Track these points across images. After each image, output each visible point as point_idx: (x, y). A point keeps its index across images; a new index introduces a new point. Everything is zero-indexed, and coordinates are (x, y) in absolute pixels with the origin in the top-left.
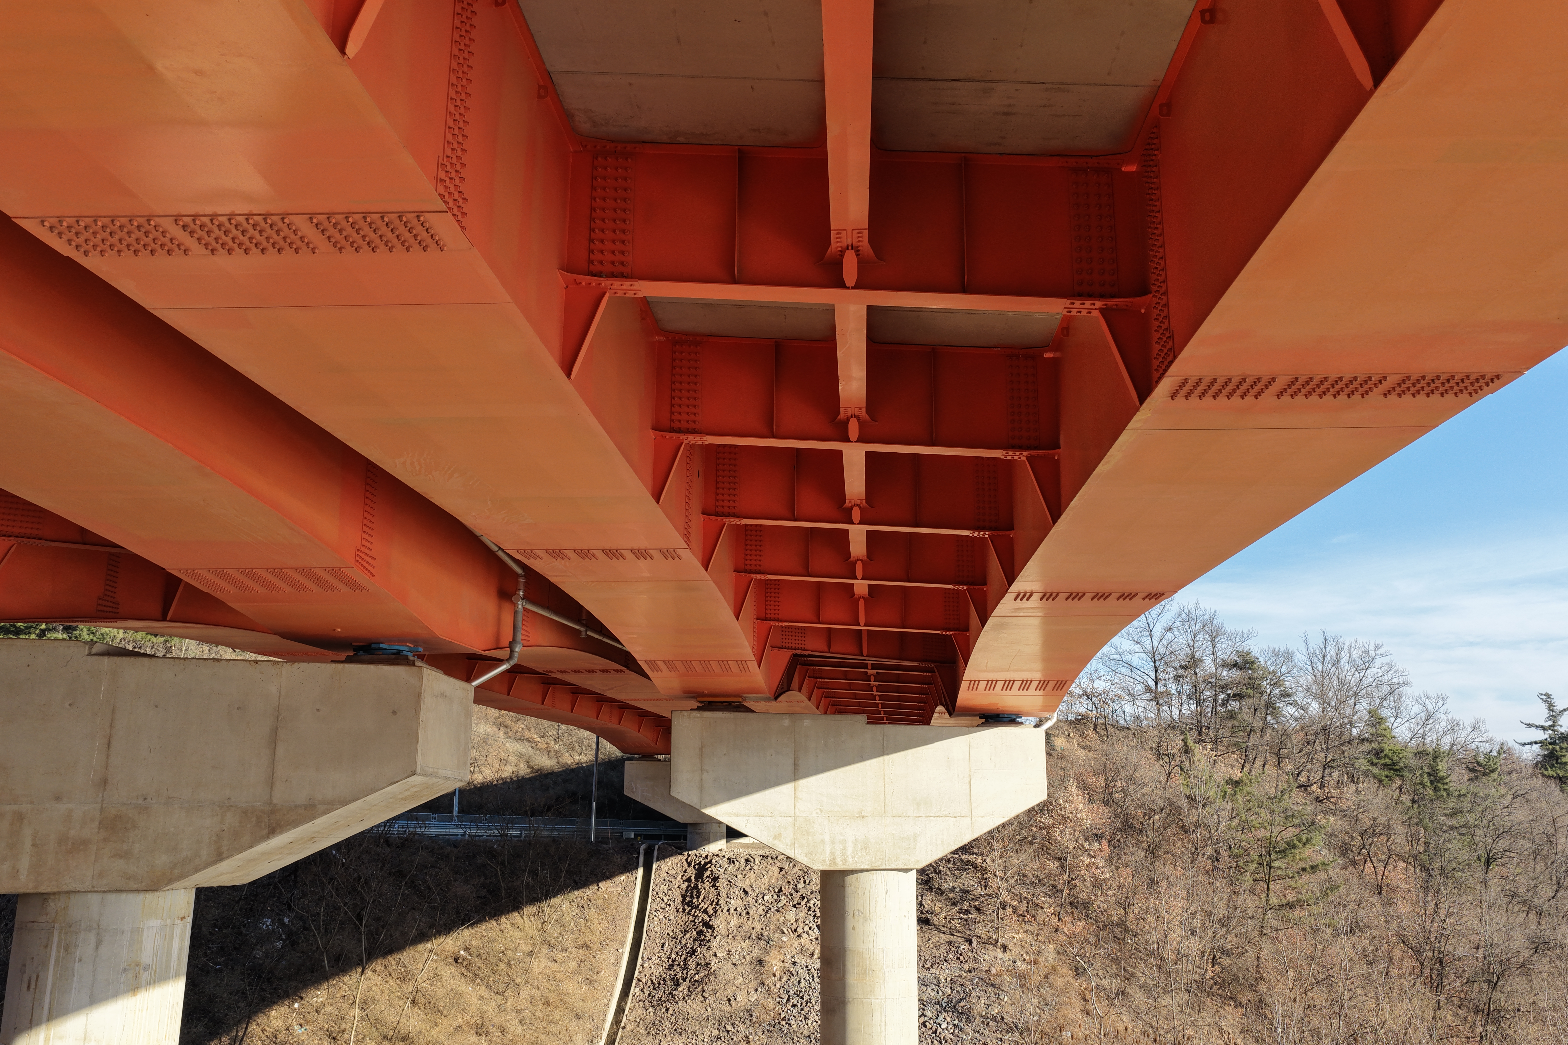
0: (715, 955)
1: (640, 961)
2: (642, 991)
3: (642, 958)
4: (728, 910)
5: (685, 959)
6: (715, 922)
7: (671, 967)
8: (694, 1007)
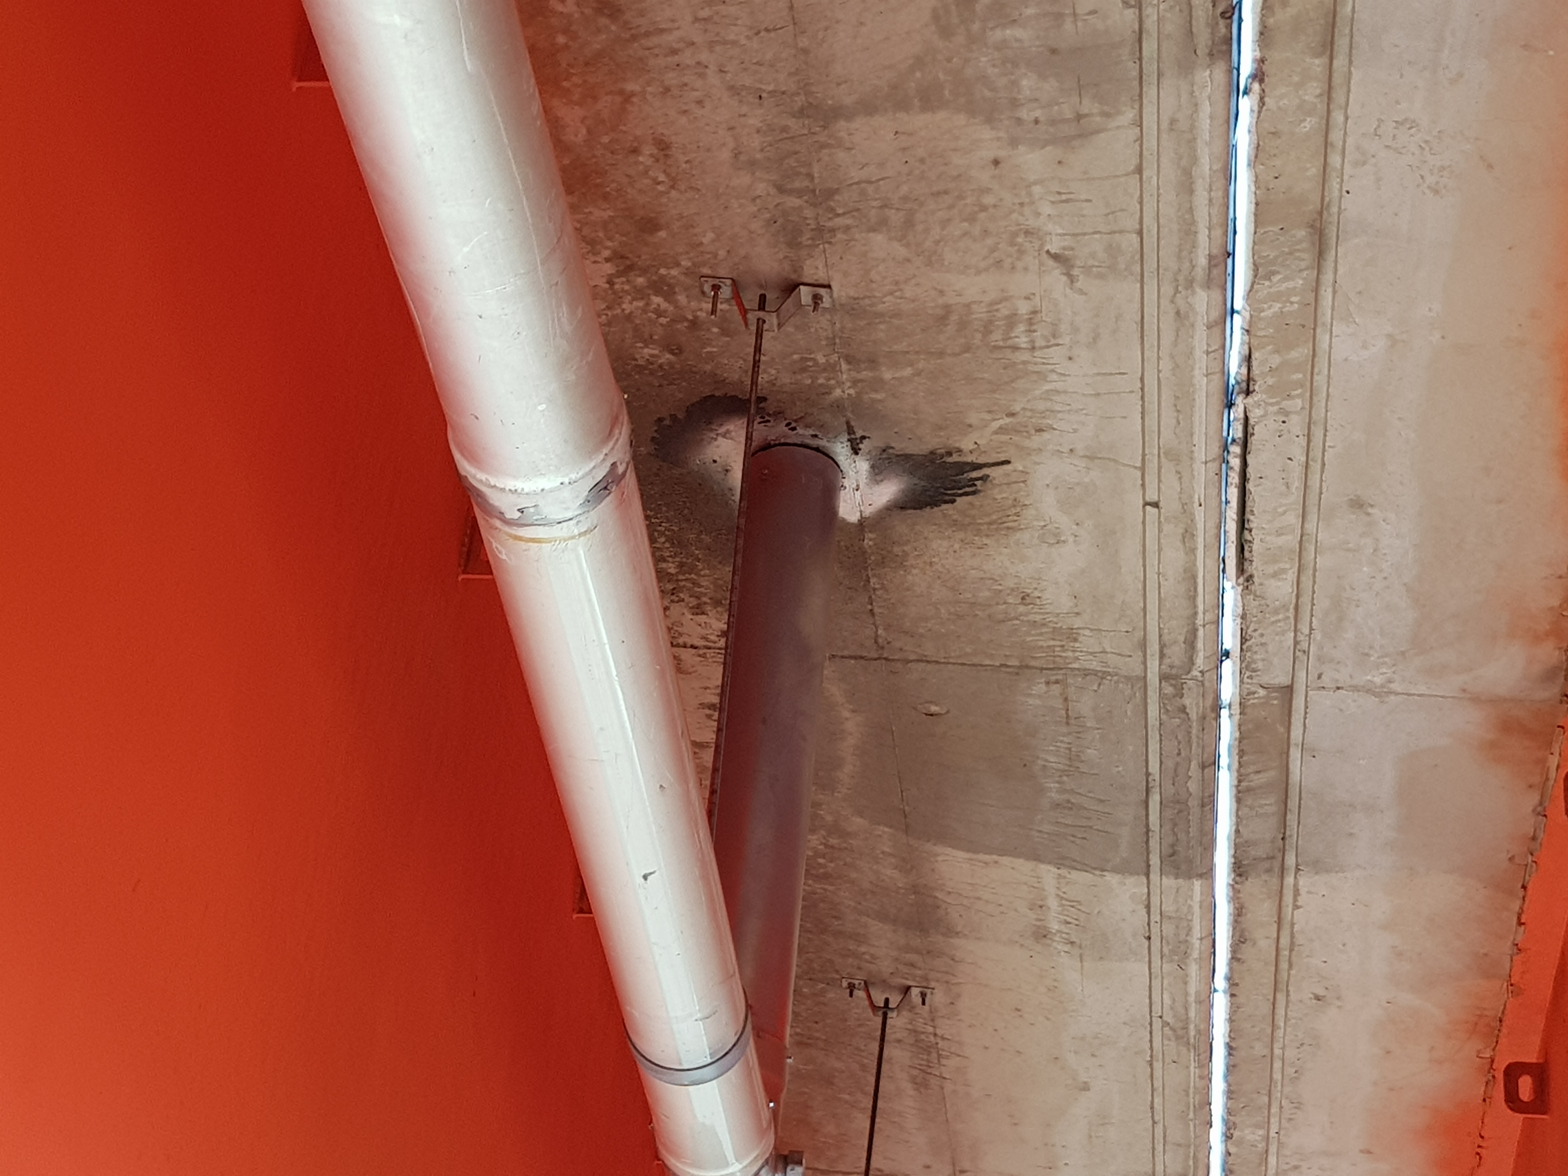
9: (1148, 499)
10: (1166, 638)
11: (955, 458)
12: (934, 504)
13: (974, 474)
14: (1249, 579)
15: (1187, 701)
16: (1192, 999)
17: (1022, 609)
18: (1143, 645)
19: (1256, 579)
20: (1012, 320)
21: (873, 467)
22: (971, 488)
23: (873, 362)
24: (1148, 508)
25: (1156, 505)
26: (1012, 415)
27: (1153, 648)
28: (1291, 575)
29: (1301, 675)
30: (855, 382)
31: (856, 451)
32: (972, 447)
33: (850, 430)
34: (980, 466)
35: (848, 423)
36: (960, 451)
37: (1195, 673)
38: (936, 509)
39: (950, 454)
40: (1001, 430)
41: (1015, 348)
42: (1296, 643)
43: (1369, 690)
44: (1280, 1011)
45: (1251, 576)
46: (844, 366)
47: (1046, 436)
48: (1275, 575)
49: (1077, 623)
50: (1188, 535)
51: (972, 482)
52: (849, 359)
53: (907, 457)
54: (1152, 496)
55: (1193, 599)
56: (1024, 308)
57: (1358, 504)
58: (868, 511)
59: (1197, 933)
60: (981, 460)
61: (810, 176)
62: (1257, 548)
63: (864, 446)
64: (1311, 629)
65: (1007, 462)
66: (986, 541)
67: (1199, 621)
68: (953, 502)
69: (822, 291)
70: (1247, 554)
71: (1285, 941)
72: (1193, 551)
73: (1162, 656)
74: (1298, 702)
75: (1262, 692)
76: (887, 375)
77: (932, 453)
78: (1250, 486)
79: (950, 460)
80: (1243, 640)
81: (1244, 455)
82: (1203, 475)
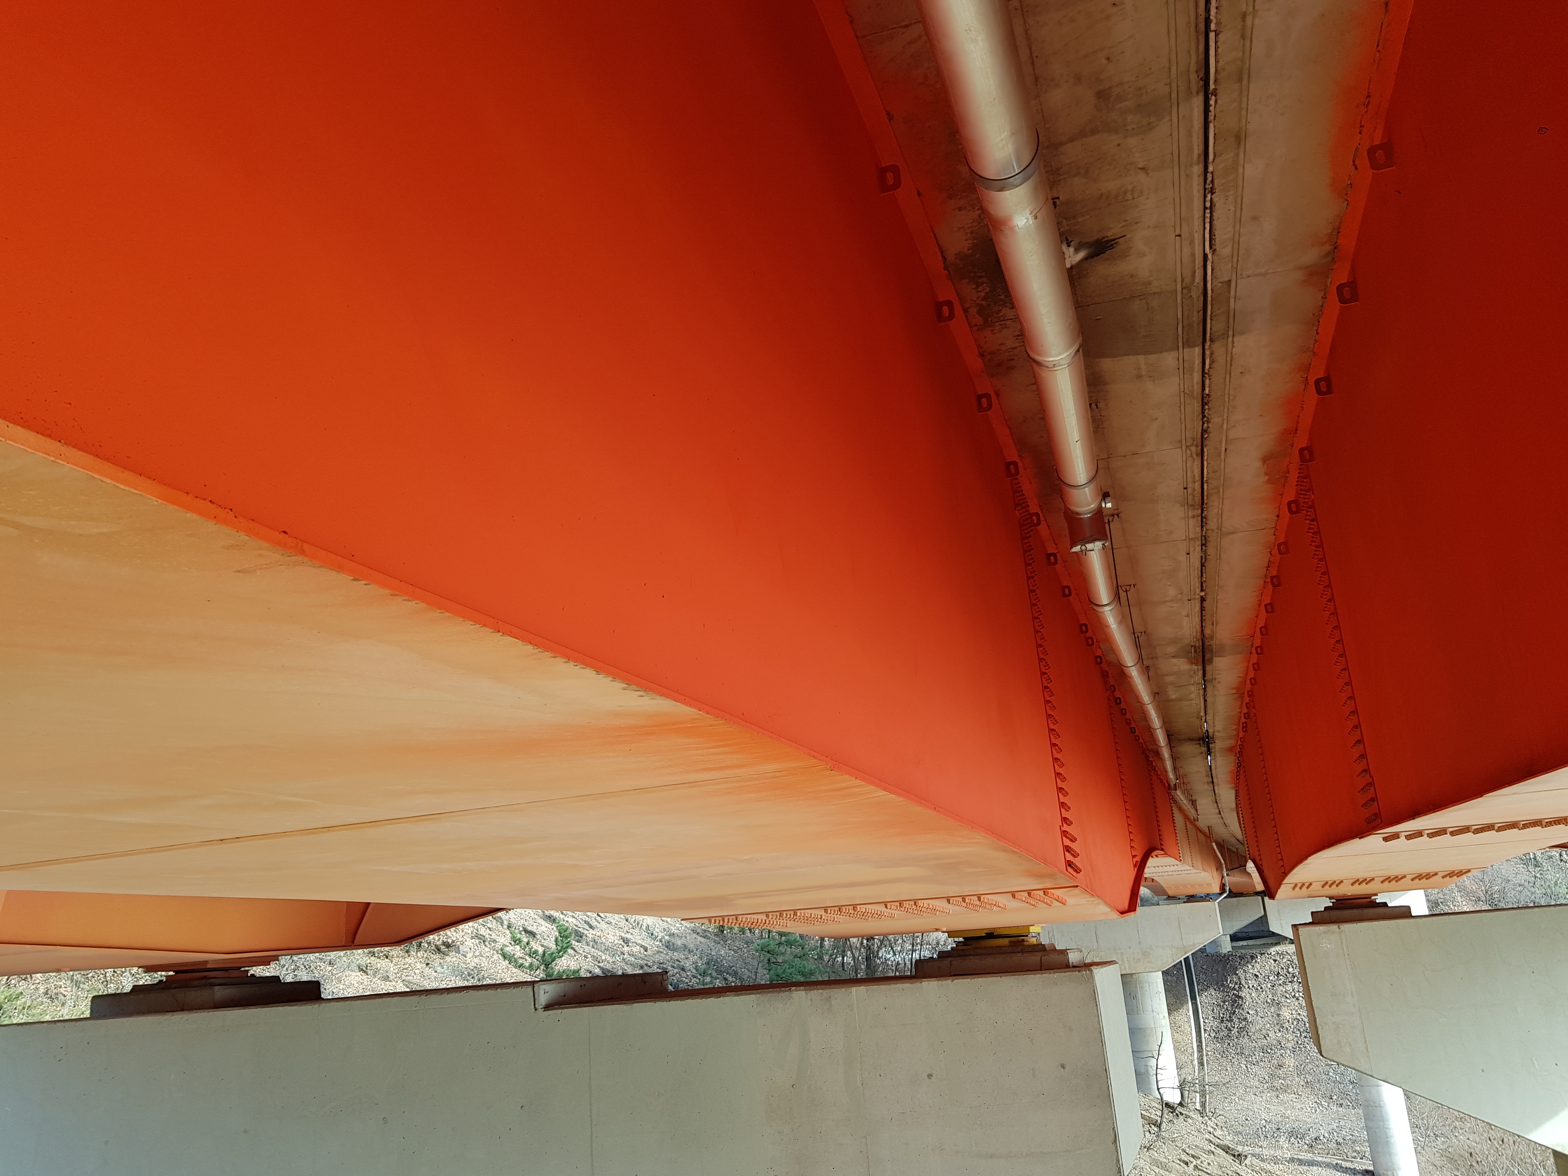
0: (1248, 1013)
1: (1202, 1020)
2: (1209, 1035)
3: (1203, 1018)
5: (1230, 1017)
6: (1242, 994)
7: (1222, 1021)
8: (1245, 1041)
9: (1176, 234)
10: (1184, 276)
12: (1098, 255)
13: (1113, 242)
15: (1192, 293)
16: (1195, 384)
17: (1130, 280)
18: (1176, 280)
19: (1217, 250)
20: (1125, 192)
21: (1075, 249)
22: (1112, 247)
23: (1074, 217)
24: (1177, 237)
25: (1179, 236)
26: (1126, 221)
27: (1179, 280)
28: (1230, 246)
29: (1234, 276)
30: (1068, 225)
31: (1069, 246)
32: (1111, 234)
33: (1067, 240)
34: (1115, 239)
35: (1066, 238)
37: (1195, 284)
38: (1099, 257)
40: (1123, 226)
41: (1127, 200)
42: (1232, 266)
43: (1260, 275)
44: (1228, 380)
45: (1215, 250)
46: (1064, 221)
47: (1139, 224)
48: (1224, 247)
49: (1151, 279)
50: (1192, 243)
52: (1066, 218)
53: (1087, 243)
54: (1178, 233)
55: (1194, 262)
56: (1130, 187)
57: (1255, 218)
58: (1074, 263)
59: (1197, 363)
60: (1115, 238)
61: (1051, 166)
62: (1217, 239)
63: (1072, 244)
64: (1238, 261)
65: (1125, 236)
66: (1117, 262)
67: (1196, 268)
68: (1105, 253)
69: (1057, 200)
70: (1213, 243)
71: (1229, 358)
72: (1194, 247)
73: (1183, 282)
74: (1233, 285)
75: (1220, 284)
76: (1080, 219)
77: (1097, 240)
79: (1103, 240)
80: (1212, 270)
81: (1211, 213)
82: (1197, 223)
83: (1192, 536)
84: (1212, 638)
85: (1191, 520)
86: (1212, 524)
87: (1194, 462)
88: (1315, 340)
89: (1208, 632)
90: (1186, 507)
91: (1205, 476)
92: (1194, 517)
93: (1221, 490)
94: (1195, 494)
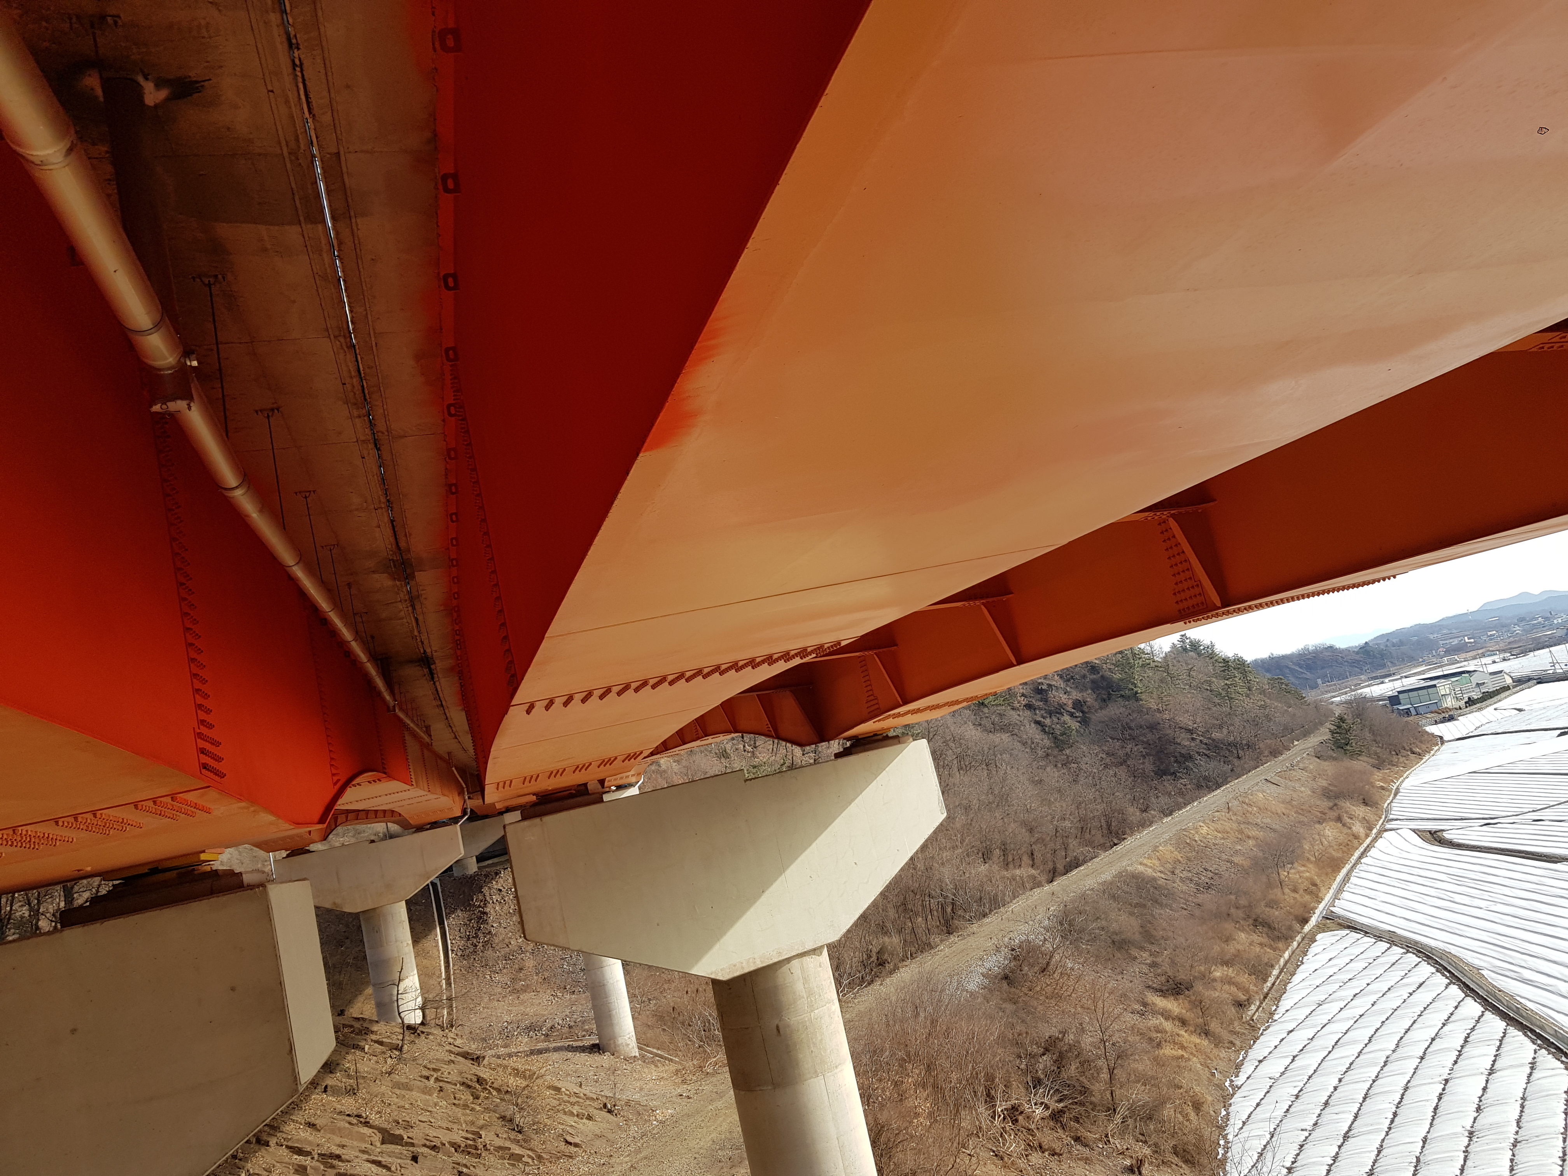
0: (493, 926)
1: (449, 942)
2: (456, 955)
4: (493, 902)
5: (475, 933)
6: (487, 910)
7: (468, 939)
8: (489, 953)
9: (268, 90)
10: (287, 139)
11: (189, 80)
12: (184, 97)
13: (198, 85)
14: (314, 115)
15: (300, 161)
16: (327, 266)
17: (228, 133)
18: (279, 143)
19: (316, 115)
20: (199, 27)
21: (156, 85)
22: (197, 90)
23: (146, 45)
24: (270, 93)
25: (272, 91)
26: (208, 62)
27: (284, 143)
28: (329, 113)
29: (341, 149)
30: (140, 53)
31: (147, 79)
32: (194, 74)
34: (200, 82)
35: (141, 69)
36: (190, 77)
37: (302, 150)
38: (184, 100)
39: (186, 78)
40: (205, 68)
41: (203, 38)
42: (337, 137)
43: (366, 152)
44: (361, 266)
46: (134, 47)
47: (223, 69)
48: (323, 114)
49: (251, 136)
50: (287, 102)
51: (197, 88)
52: (136, 45)
53: (169, 81)
54: (270, 88)
55: (294, 125)
57: (348, 87)
58: (157, 101)
59: (323, 242)
62: (314, 104)
63: (150, 77)
64: (341, 132)
65: (210, 80)
66: (206, 109)
67: (299, 132)
68: (191, 95)
69: (117, 18)
70: (311, 107)
71: (356, 242)
72: (290, 106)
73: (287, 146)
74: (343, 158)
75: (328, 156)
76: (153, 50)
77: (179, 78)
78: (307, 82)
79: (187, 80)
80: (317, 138)
81: (302, 71)
82: (288, 80)
83: (362, 438)
84: (409, 551)
85: (357, 420)
86: (381, 426)
87: (345, 355)
88: (438, 233)
89: (403, 544)
90: (349, 405)
91: (362, 372)
92: (359, 417)
93: (382, 389)
94: (355, 391)
